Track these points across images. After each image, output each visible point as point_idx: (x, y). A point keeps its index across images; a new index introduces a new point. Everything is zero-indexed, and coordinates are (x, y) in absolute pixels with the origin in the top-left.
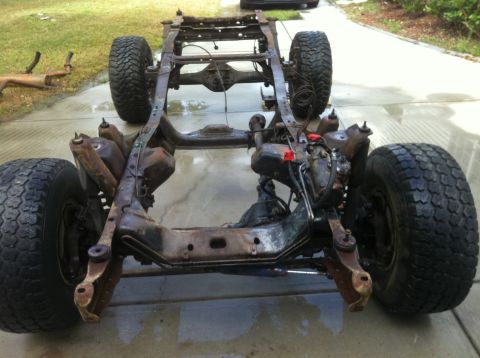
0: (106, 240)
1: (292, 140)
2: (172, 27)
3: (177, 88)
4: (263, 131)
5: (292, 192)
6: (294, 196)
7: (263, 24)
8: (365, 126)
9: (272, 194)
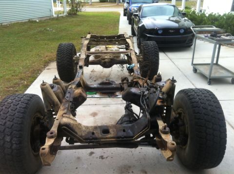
0: (54, 129)
1: (141, 86)
2: (87, 39)
3: (88, 66)
4: (128, 83)
5: (141, 109)
6: (142, 111)
7: (127, 38)
8: (173, 79)
9: (131, 111)
